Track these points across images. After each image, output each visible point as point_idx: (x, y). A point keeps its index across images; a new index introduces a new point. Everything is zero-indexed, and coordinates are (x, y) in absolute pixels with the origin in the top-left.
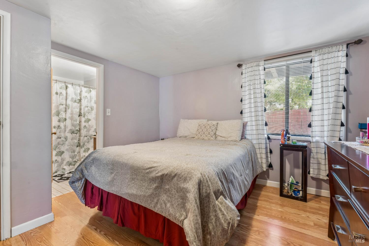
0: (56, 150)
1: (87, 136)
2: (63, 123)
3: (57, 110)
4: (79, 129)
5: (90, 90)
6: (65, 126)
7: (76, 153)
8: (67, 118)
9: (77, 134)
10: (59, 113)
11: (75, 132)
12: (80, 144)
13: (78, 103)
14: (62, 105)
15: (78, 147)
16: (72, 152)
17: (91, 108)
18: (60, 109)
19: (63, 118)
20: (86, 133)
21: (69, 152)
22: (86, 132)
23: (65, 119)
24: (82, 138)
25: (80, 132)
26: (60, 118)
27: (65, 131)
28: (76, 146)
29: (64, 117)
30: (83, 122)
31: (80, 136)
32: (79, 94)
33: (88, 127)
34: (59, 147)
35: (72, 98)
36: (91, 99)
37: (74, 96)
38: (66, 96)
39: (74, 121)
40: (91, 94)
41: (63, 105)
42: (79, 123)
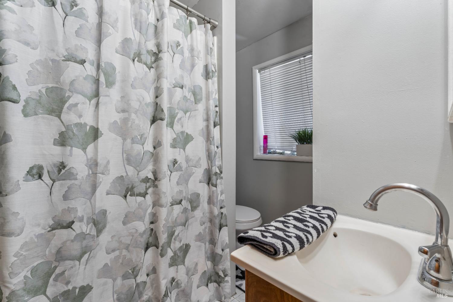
0: (44, 293)
1: (180, 203)
2: (84, 149)
3: (50, 85)
4: (155, 173)
5: (191, 22)
6: (94, 164)
7: (142, 278)
8: (103, 128)
9: (144, 195)
10: (63, 101)
11: (136, 191)
12: (156, 238)
13: (150, 68)
14: (75, 62)
15: (150, 250)
16: (125, 277)
17: (194, 94)
18: (68, 81)
19: (86, 124)
20: (177, 189)
21: (114, 280)
22: (178, 184)
23: (96, 133)
24: (163, 213)
25: (156, 186)
26: (68, 127)
27: (94, 188)
28: (143, 245)
29: (88, 120)
30: (169, 145)
31: (156, 204)
32: (151, 30)
33: (184, 165)
34: (63, 272)
35: (126, 41)
36: (193, 56)
37: (133, 35)
38: (100, 26)
39: (133, 141)
40: (192, 38)
41: (83, 62)
42: (151, 149)
